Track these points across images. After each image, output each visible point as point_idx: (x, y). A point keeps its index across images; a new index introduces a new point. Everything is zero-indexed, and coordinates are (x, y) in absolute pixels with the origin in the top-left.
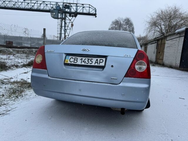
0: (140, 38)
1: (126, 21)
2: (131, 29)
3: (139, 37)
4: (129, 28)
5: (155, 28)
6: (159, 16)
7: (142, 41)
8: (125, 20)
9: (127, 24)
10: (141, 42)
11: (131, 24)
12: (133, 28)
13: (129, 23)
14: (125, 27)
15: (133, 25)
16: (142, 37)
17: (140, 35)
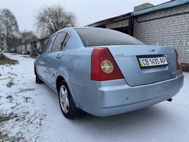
0: (26, 33)
1: (5, 13)
2: (13, 22)
3: (24, 32)
4: (11, 21)
5: (44, 24)
6: (46, 12)
7: (28, 36)
8: (4, 11)
9: (7, 17)
10: (28, 38)
11: (12, 16)
12: (16, 22)
13: (10, 15)
14: (5, 19)
15: (15, 18)
16: (28, 33)
17: (25, 30)
